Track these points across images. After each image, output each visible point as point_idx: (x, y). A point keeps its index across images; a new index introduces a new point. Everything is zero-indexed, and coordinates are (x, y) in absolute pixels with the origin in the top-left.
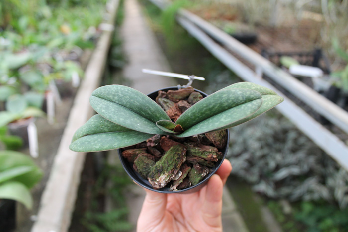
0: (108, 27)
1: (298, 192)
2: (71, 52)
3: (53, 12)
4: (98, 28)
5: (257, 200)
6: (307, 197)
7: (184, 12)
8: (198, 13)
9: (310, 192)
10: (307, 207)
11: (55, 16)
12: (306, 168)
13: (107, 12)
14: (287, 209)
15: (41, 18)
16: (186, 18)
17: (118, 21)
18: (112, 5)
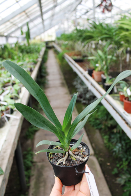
0: (40, 60)
2: (31, 63)
3: (23, 54)
11: (23, 56)
13: (40, 55)
15: (20, 57)
18: (42, 53)
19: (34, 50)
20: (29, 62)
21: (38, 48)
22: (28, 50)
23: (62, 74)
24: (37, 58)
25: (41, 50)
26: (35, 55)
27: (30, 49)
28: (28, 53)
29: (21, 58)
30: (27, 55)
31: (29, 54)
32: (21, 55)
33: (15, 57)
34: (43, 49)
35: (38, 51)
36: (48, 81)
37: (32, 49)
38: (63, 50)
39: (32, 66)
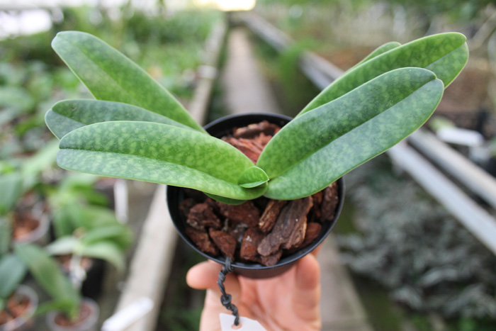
0: (208, 72)
1: (455, 303)
5: (397, 312)
6: (468, 313)
9: (473, 305)
10: (467, 327)
12: (466, 271)
17: (222, 62)
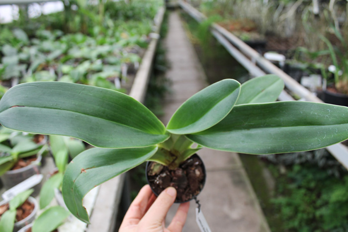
0: (155, 36)
2: (133, 49)
3: (115, 23)
4: (148, 35)
6: (297, 161)
7: (216, 26)
8: (225, 26)
10: (297, 168)
11: (116, 26)
13: (154, 24)
14: (283, 170)
15: (108, 28)
16: (216, 30)
18: (158, 19)
19: (143, 13)
20: (127, 44)
21: (151, 9)
22: (130, 13)
23: (200, 66)
24: (150, 32)
25: (156, 13)
26: (143, 26)
27: (132, 9)
28: (127, 18)
29: (110, 32)
30: (124, 25)
31: (131, 23)
32: (110, 23)
33: (96, 30)
34: (161, 11)
35: (150, 16)
36: (171, 83)
37: (137, 11)
38: (208, 14)
39: (134, 58)
